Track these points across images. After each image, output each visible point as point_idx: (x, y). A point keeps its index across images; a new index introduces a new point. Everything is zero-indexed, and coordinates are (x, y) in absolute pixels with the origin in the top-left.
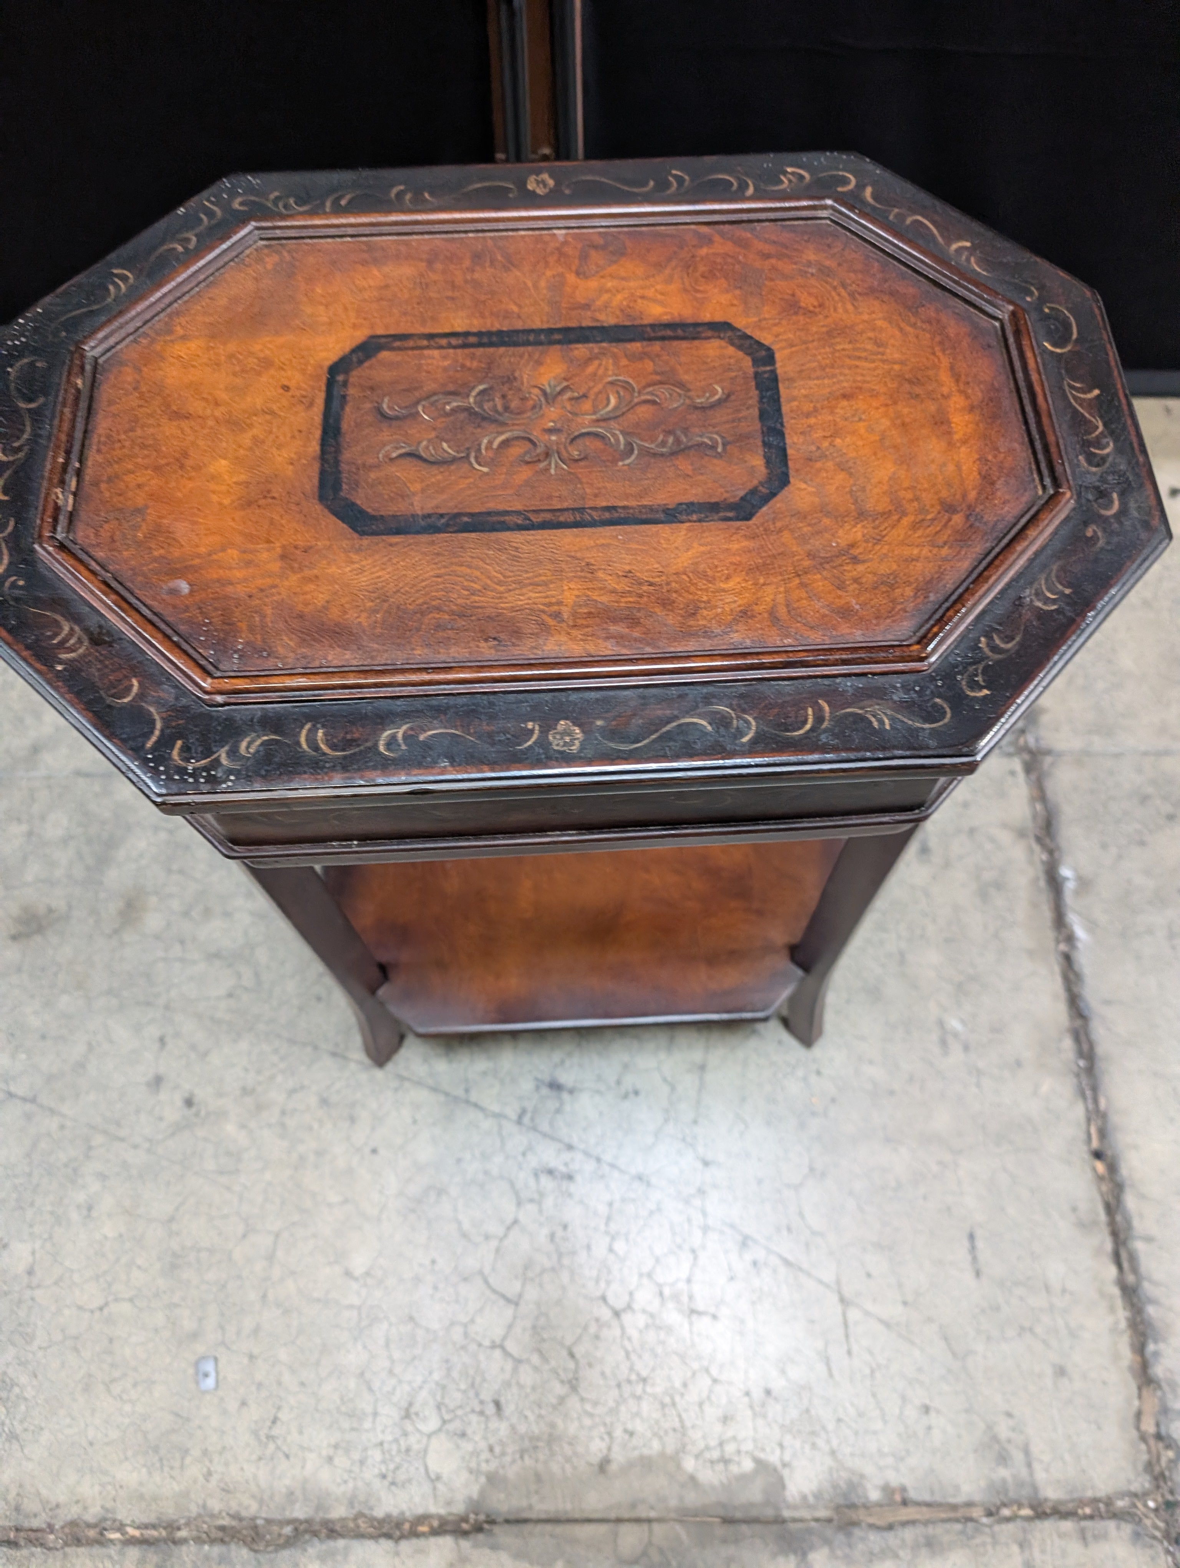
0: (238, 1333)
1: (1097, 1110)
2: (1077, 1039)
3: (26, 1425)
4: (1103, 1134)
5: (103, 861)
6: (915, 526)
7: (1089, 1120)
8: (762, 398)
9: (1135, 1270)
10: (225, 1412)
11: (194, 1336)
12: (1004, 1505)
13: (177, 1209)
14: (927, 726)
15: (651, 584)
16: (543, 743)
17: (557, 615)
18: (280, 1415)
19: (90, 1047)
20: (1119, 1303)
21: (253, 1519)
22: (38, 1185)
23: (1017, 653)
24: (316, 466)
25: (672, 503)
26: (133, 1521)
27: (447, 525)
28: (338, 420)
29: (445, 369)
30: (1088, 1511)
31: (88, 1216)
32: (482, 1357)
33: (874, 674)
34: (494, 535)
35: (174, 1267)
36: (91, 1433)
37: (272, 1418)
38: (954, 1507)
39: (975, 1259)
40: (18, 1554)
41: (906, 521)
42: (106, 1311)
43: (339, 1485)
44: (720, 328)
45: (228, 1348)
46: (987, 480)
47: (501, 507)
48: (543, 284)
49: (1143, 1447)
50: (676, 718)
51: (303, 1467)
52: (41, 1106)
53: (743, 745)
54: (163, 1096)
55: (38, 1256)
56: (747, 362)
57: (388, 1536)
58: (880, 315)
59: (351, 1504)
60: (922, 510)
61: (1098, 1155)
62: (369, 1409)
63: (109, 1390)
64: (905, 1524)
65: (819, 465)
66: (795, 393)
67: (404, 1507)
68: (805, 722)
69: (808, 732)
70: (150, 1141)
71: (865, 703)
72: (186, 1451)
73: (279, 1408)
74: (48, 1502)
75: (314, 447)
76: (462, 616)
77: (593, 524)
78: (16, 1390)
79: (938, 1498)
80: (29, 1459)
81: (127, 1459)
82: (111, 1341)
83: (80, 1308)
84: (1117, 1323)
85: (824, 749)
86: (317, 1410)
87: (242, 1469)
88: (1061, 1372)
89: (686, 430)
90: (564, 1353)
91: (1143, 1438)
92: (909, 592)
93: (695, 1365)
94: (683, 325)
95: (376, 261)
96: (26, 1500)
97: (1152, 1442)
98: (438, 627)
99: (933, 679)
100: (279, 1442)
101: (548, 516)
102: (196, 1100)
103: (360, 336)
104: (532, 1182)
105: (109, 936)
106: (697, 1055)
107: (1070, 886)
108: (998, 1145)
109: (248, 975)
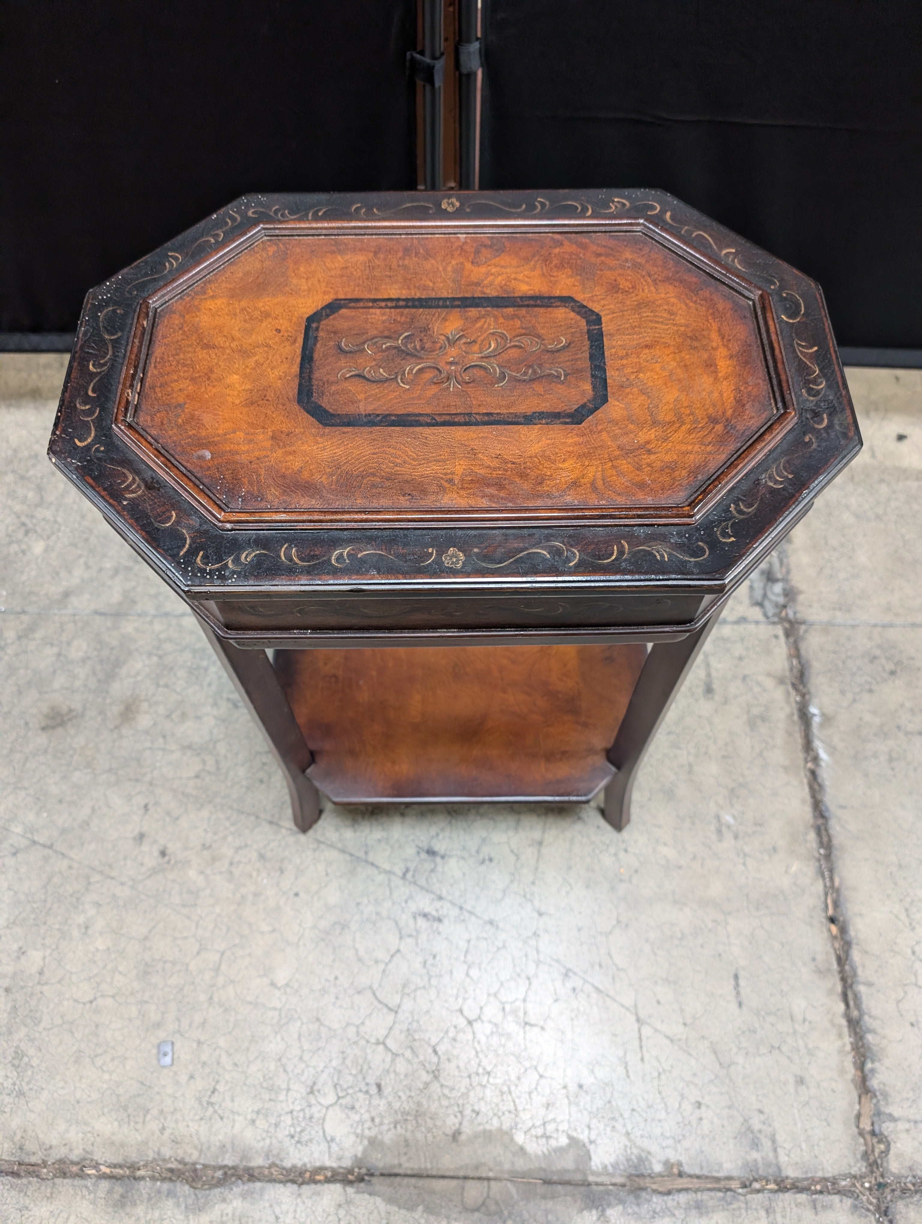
0: (190, 1025)
1: (832, 886)
2: (819, 833)
3: (31, 1086)
4: (836, 904)
5: (110, 676)
6: (689, 432)
7: (826, 895)
8: (591, 346)
9: (858, 1006)
10: (177, 1083)
11: (158, 1025)
12: (756, 1180)
13: (150, 931)
14: (692, 560)
15: (513, 463)
16: (438, 562)
17: (451, 481)
18: (217, 1087)
19: (93, 809)
20: (846, 1030)
21: (194, 1164)
22: (50, 909)
23: (755, 515)
24: (297, 381)
25: (529, 412)
26: (106, 1161)
27: (381, 421)
28: (312, 351)
29: (383, 322)
30: (818, 1187)
31: (85, 933)
32: (369, 1051)
33: (659, 525)
34: (411, 429)
35: (146, 973)
36: (78, 1095)
37: (212, 1089)
38: (718, 1180)
39: (738, 993)
40: (19, 1182)
41: (683, 428)
42: (94, 1004)
43: (259, 1141)
44: (566, 300)
45: (182, 1036)
46: (740, 403)
47: (417, 411)
48: (449, 269)
49: (861, 1140)
50: (527, 549)
51: (233, 1127)
52: (56, 852)
53: (570, 567)
54: (145, 848)
55: (47, 960)
56: (583, 323)
57: (293, 1182)
58: (673, 295)
59: (267, 1156)
60: (695, 421)
61: (832, 920)
62: (284, 1086)
63: (93, 1063)
64: (680, 1191)
65: (628, 390)
66: (614, 343)
67: (306, 1160)
68: (612, 554)
69: (613, 561)
70: (133, 880)
71: (652, 543)
72: (148, 1111)
73: (218, 1082)
74: (44, 1144)
75: (296, 369)
76: (388, 479)
77: (477, 424)
78: (26, 1059)
79: (705, 1172)
80: (31, 1111)
81: (103, 1114)
82: (97, 1026)
83: (76, 1001)
84: (844, 1045)
85: (624, 572)
86: (245, 1084)
87: (188, 1126)
88: (800, 1081)
89: (540, 366)
90: (430, 1050)
91: (861, 1134)
92: (684, 473)
93: (527, 1064)
94: (541, 298)
95: (340, 252)
96: (27, 1142)
97: (868, 1137)
98: (373, 486)
99: (698, 530)
100: (217, 1107)
101: (447, 418)
102: (168, 852)
103: (328, 299)
104: (411, 921)
105: (112, 731)
106: (537, 834)
107: (816, 720)
108: (758, 909)
109: (210, 762)
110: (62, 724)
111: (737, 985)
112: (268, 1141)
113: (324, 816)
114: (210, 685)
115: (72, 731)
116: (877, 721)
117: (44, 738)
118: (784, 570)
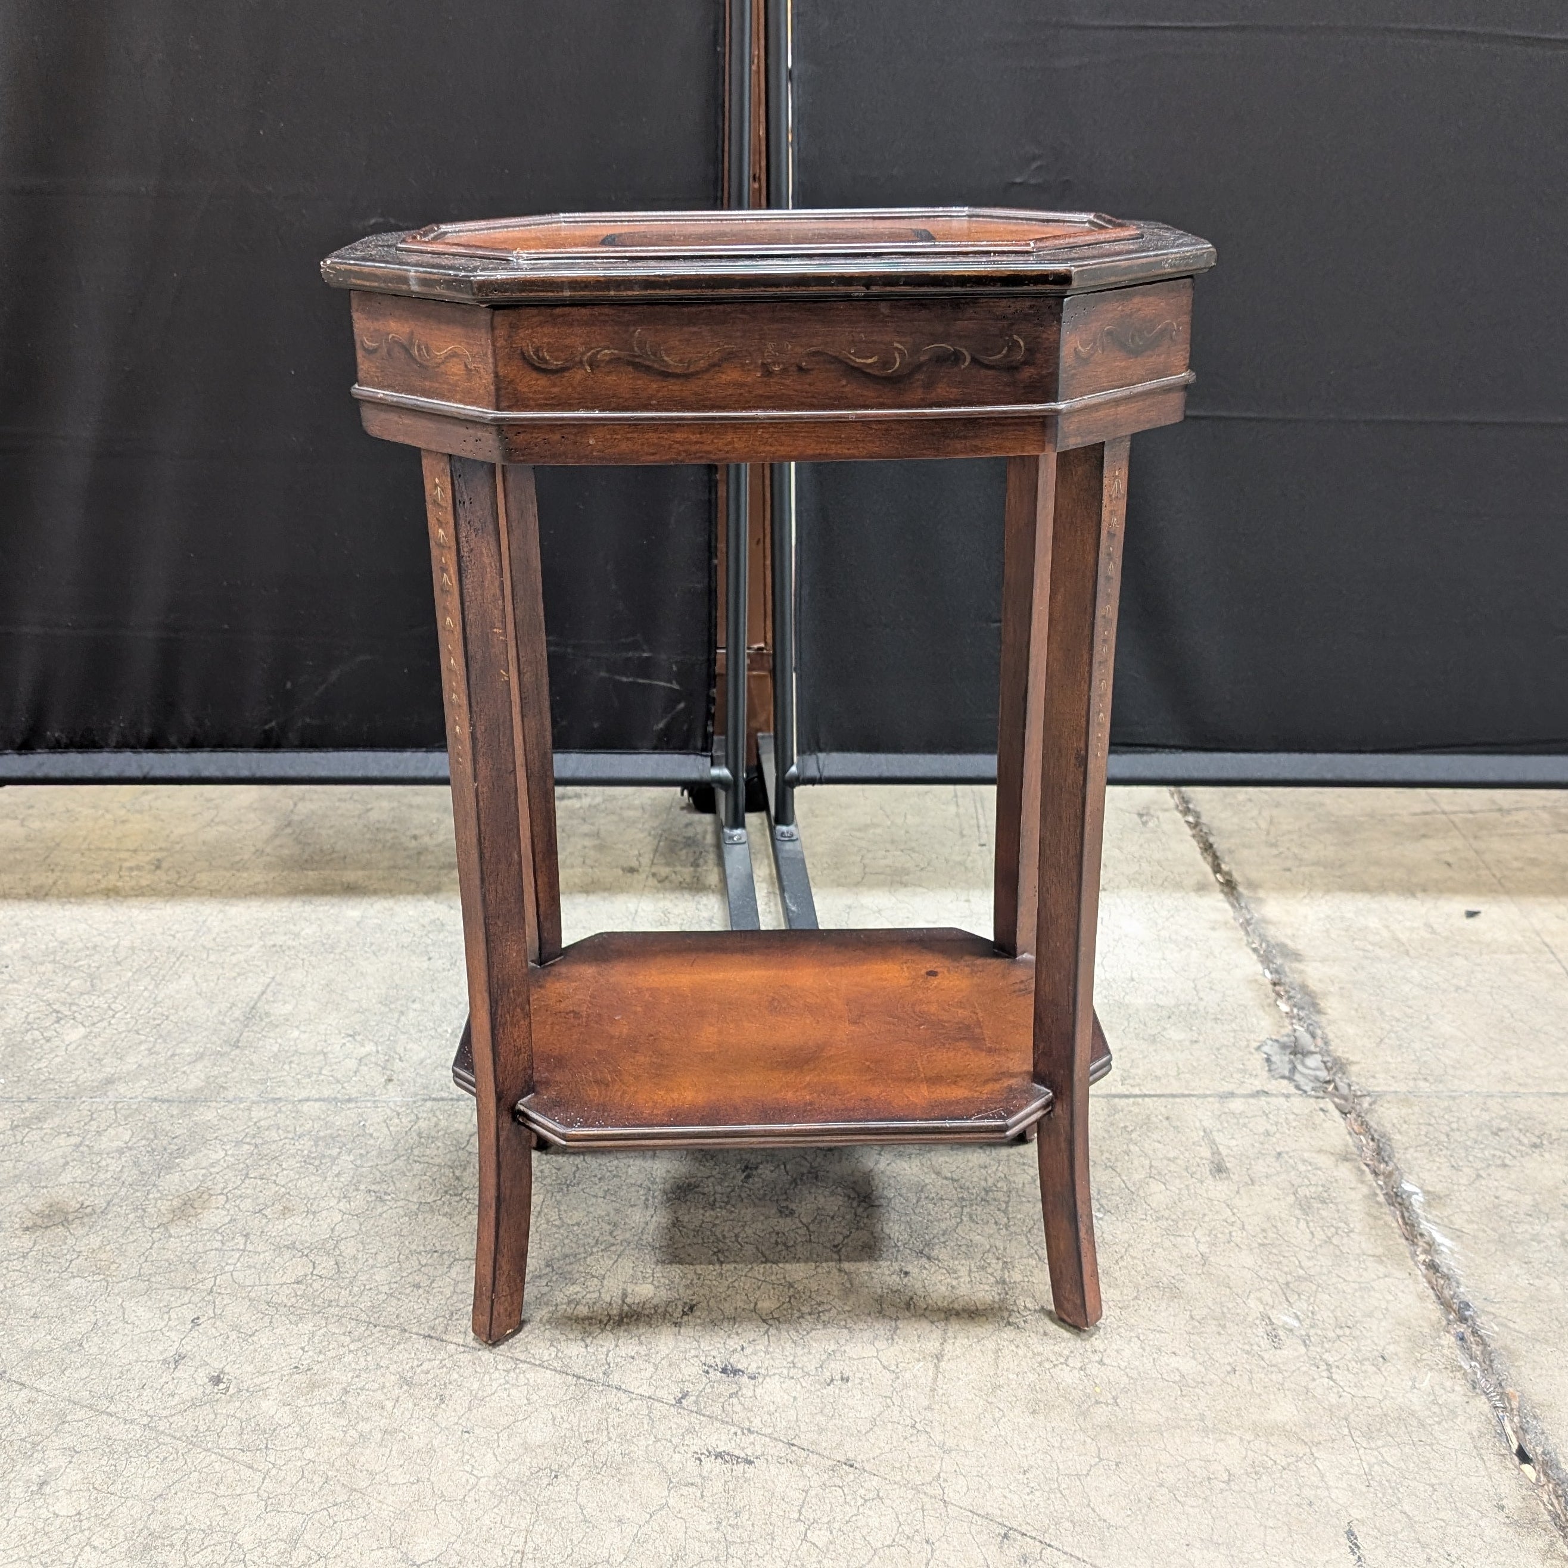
5: (167, 1168)
7: (1499, 1419)
19: (95, 1325)
35: (147, 1548)
39: (1361, 1559)
52: (9, 1381)
54: (183, 1373)
61: (1523, 1456)
102: (226, 1379)
104: (692, 1465)
105: (153, 1230)
106: (932, 1344)
107: (1417, 1201)
108: (1371, 1438)
109: (325, 1265)
110: (65, 1222)
111: (1355, 1547)
113: (527, 1328)
114: (338, 1175)
115: (81, 1231)
116: (1528, 1199)
117: (26, 1241)
118: (1319, 1042)
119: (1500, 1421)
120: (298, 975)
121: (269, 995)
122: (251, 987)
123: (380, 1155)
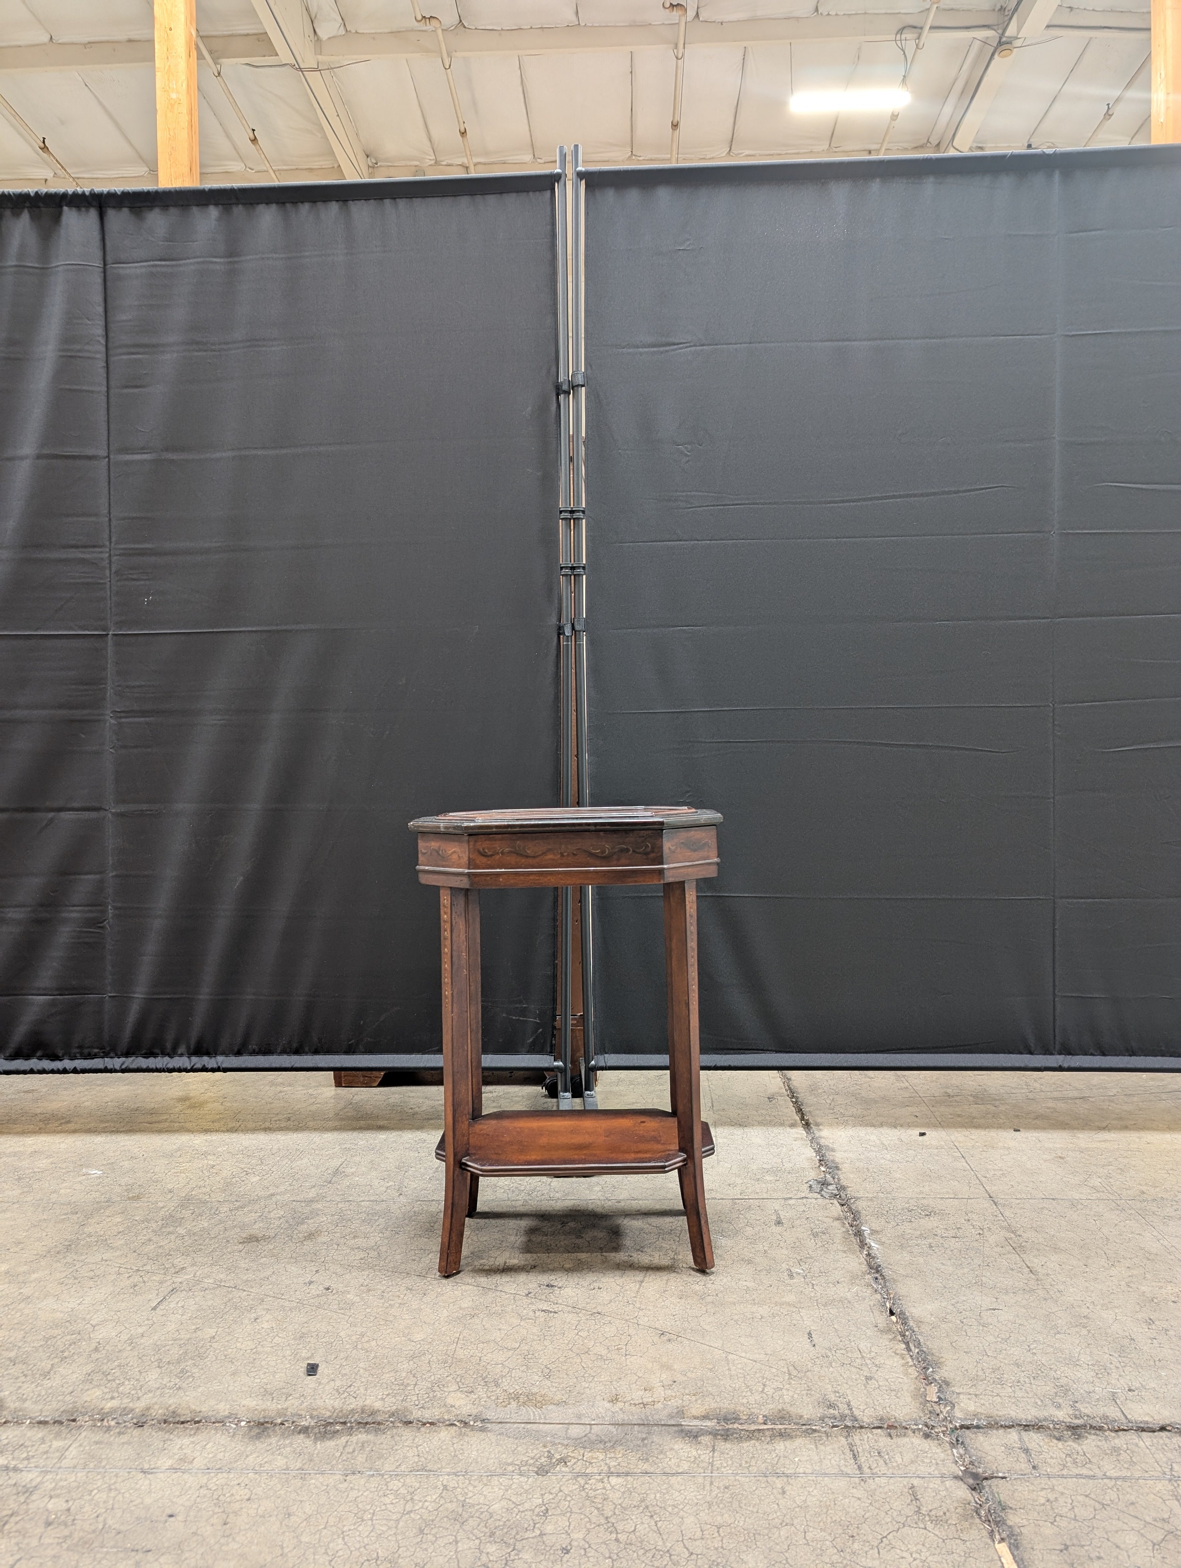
0: (335, 1358)
1: (889, 1296)
3: (190, 1385)
4: (893, 1306)
5: (300, 1223)
7: (884, 1300)
11: (307, 1359)
13: (309, 1320)
18: (354, 1384)
19: (274, 1273)
20: (908, 1356)
21: (327, 1419)
22: (227, 1312)
31: (255, 1321)
32: (489, 1367)
35: (302, 1337)
36: (231, 1389)
37: (348, 1385)
39: (812, 1341)
42: (255, 1350)
43: (386, 1408)
51: (364, 1401)
52: (238, 1289)
54: (313, 1287)
55: (219, 1333)
62: (412, 1383)
63: (247, 1375)
67: (428, 1416)
70: (300, 1299)
74: (194, 1411)
78: (189, 1374)
80: (187, 1396)
81: (251, 1397)
82: (255, 1359)
83: (239, 1349)
84: (907, 1362)
86: (378, 1383)
87: (324, 1402)
88: (870, 1378)
90: (543, 1367)
91: (928, 1402)
96: (180, 1410)
100: (351, 1393)
102: (332, 1288)
104: (531, 1313)
105: (296, 1243)
106: (639, 1278)
107: (867, 1233)
109: (373, 1254)
110: (257, 1240)
111: (811, 1337)
112: (395, 1407)
113: (462, 1273)
114: (378, 1225)
115: (264, 1244)
116: (917, 1233)
117: (241, 1247)
118: (836, 1180)
119: (885, 1302)
120: (358, 1159)
121: (344, 1165)
122: (336, 1163)
123: (397, 1219)
